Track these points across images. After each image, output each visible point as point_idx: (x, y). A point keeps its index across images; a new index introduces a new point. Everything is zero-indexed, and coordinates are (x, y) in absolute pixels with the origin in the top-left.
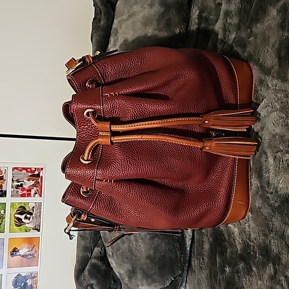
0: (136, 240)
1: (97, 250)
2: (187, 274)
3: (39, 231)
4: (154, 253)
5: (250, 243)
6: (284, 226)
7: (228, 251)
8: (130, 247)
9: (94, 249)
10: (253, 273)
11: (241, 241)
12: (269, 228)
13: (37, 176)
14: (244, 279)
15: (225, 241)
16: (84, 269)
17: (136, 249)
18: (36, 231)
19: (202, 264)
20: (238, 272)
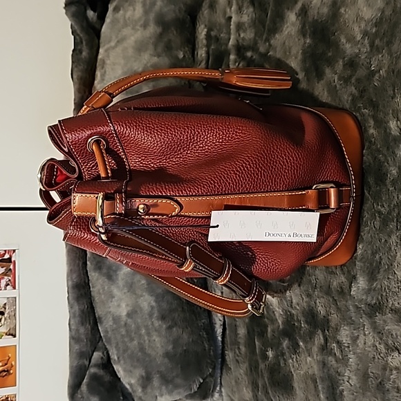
0: (149, 334)
1: (97, 355)
2: (222, 373)
3: (15, 336)
4: (174, 348)
5: (293, 311)
6: (329, 277)
7: (269, 330)
8: (141, 344)
9: (93, 354)
10: (301, 349)
11: (283, 311)
12: (312, 284)
13: (8, 261)
14: (291, 361)
16: (80, 384)
17: (149, 346)
18: (11, 337)
19: (238, 356)
20: (283, 354)
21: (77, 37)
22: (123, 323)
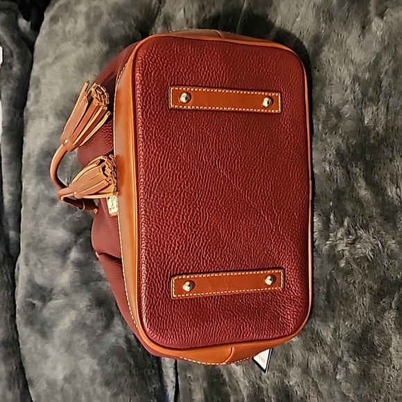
5: (262, 385)
6: (307, 354)
7: (232, 400)
11: (249, 382)
15: (226, 385)
21: (7, 50)
22: (59, 388)
